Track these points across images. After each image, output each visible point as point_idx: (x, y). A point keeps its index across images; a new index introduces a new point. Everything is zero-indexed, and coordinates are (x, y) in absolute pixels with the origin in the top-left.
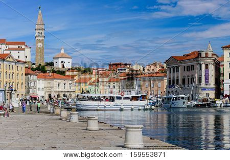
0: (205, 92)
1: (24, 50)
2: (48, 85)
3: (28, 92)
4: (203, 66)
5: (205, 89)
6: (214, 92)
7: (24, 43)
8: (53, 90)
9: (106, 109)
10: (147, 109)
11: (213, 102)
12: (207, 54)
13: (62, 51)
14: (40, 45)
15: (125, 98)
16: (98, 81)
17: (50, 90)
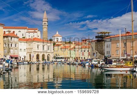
1: (37, 32)
2: (29, 47)
13: (57, 33)
14: (45, 30)
16: (75, 48)
17: (30, 51)
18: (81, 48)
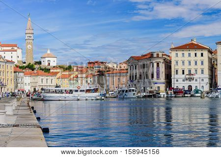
0: (157, 85)
1: (16, 51)
2: (34, 81)
3: (16, 87)
4: (155, 65)
5: (156, 83)
6: (164, 85)
7: (16, 45)
8: (37, 84)
9: (66, 99)
10: (98, 99)
11: (157, 93)
12: (158, 54)
13: (49, 52)
14: (29, 46)
15: (81, 91)
16: (77, 77)
17: (35, 85)
18: (87, 77)
